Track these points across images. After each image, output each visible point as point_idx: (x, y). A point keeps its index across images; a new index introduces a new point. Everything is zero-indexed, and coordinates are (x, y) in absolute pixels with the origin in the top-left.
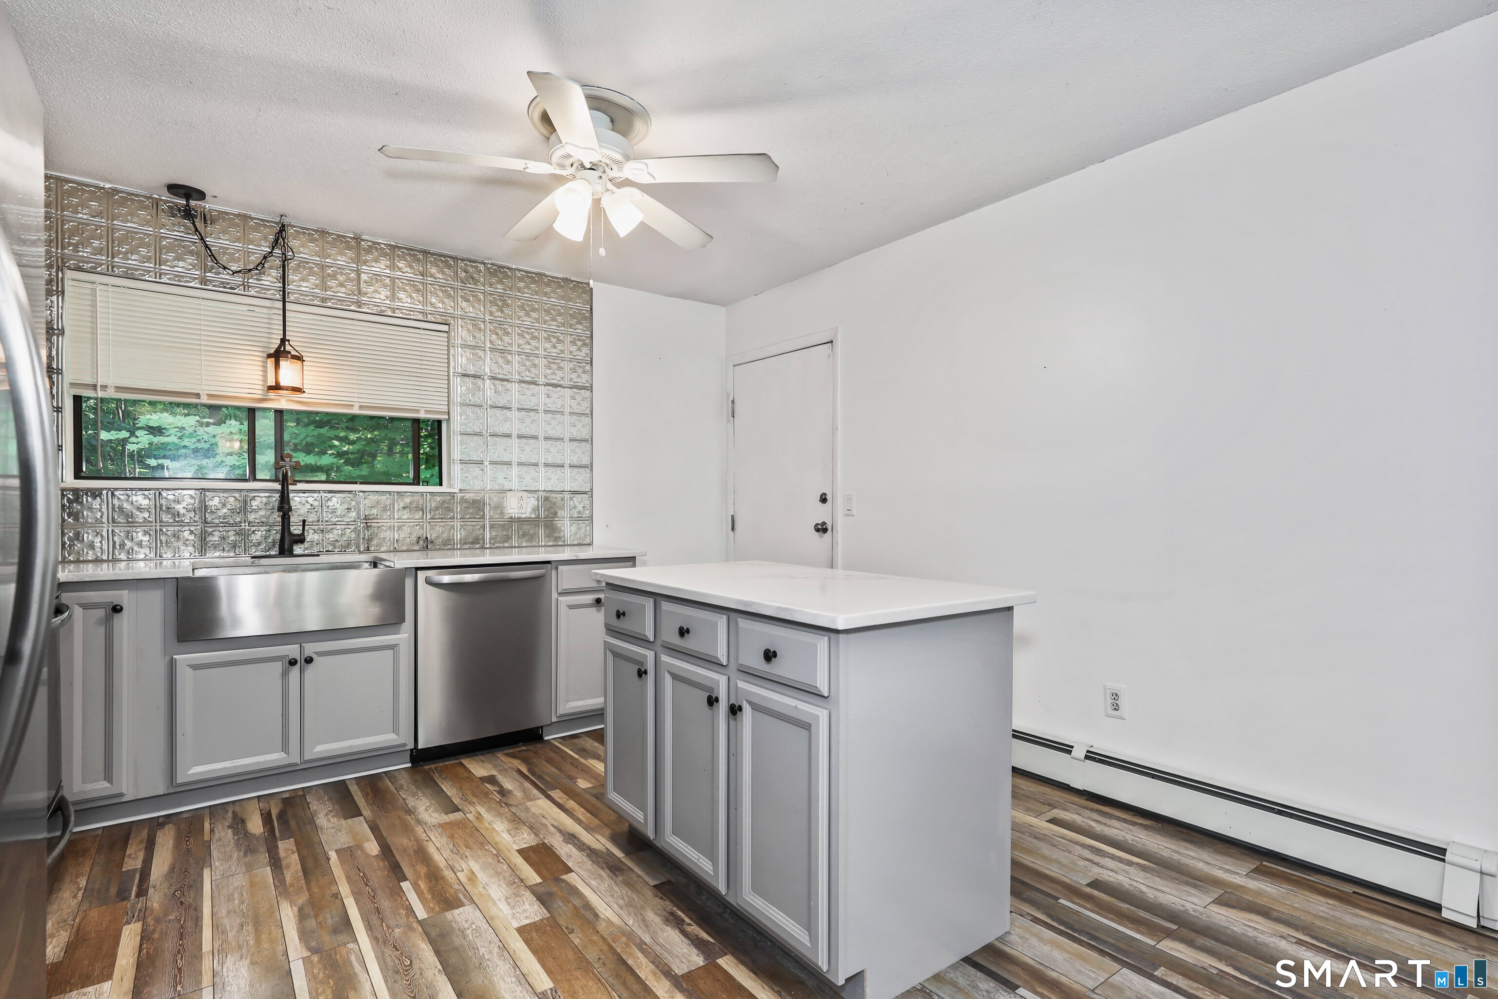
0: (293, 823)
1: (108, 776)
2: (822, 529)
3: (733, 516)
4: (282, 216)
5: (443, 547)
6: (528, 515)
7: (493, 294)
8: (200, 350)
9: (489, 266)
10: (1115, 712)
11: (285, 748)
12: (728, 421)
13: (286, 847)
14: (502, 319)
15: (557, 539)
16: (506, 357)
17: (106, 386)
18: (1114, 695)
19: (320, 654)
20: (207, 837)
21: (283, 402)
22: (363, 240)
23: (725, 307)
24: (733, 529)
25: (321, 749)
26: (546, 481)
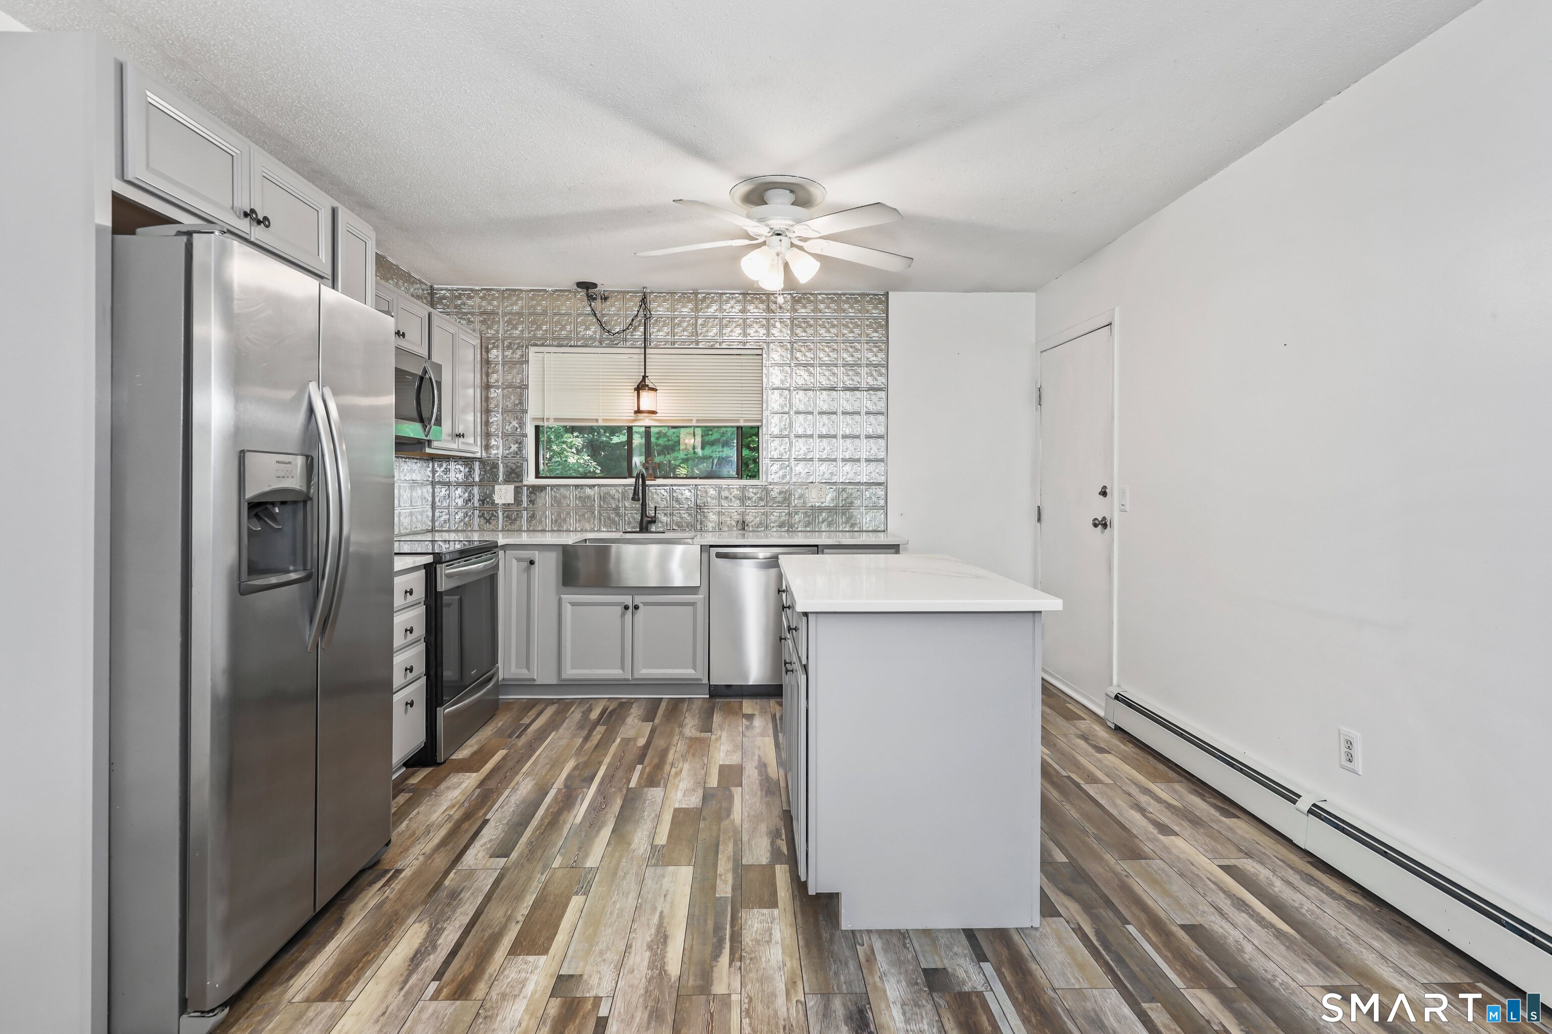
0: (614, 718)
1: (528, 668)
2: (1102, 524)
3: (1039, 507)
4: (644, 288)
5: (756, 529)
6: (826, 504)
7: (798, 318)
8: (599, 389)
9: (795, 295)
10: (1348, 764)
11: (623, 668)
12: (1037, 409)
13: (600, 729)
14: (806, 338)
15: (853, 525)
16: (809, 369)
17: (549, 419)
18: (1349, 742)
19: (645, 604)
20: (567, 716)
21: (646, 421)
22: (699, 293)
23: (1036, 292)
24: (1039, 520)
25: (645, 672)
26: (846, 473)
